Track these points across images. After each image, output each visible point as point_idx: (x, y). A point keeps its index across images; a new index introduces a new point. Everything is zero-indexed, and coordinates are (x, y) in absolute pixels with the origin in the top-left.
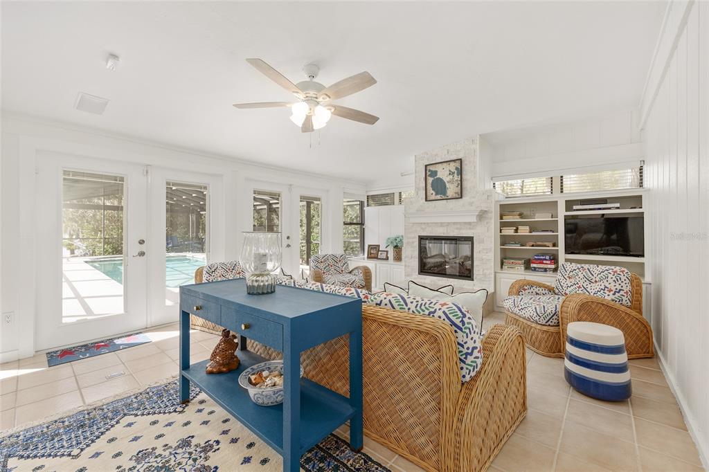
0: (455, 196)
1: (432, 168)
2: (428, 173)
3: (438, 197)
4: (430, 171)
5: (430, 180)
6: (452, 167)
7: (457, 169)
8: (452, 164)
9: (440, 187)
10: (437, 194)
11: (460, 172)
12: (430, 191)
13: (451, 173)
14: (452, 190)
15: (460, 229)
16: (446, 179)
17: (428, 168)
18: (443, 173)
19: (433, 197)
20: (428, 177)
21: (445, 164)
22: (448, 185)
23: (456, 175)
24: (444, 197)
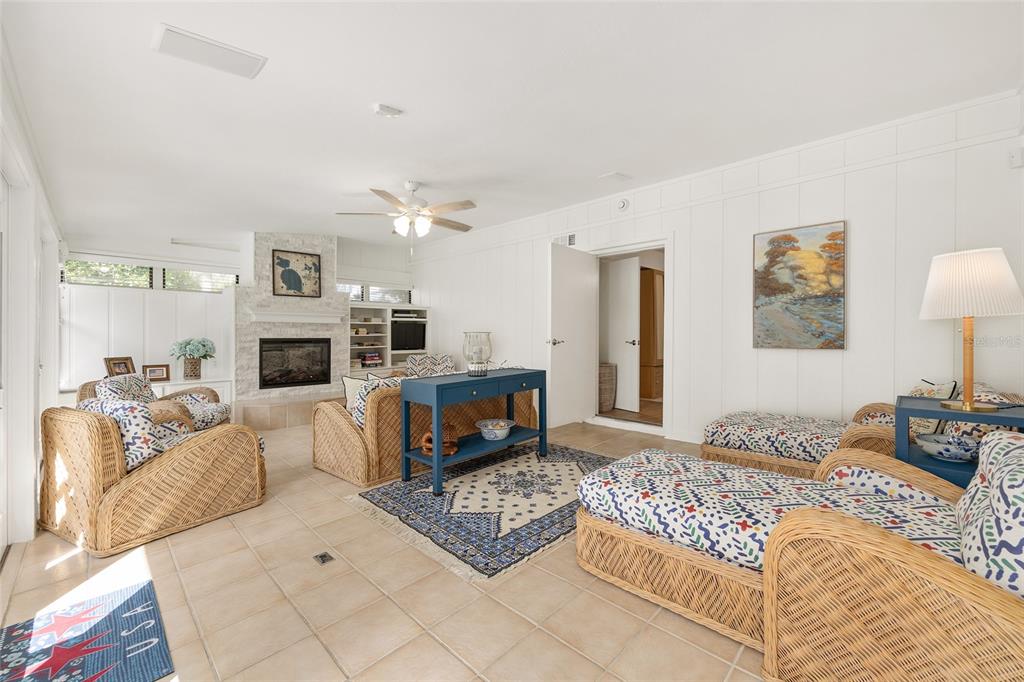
0: (312, 294)
1: (284, 256)
2: (277, 261)
3: (291, 292)
4: (278, 258)
5: (279, 270)
6: (309, 261)
7: (314, 264)
8: (309, 258)
9: (293, 281)
10: (289, 288)
11: (318, 269)
12: (280, 283)
13: (307, 268)
14: (308, 287)
15: (316, 330)
16: (302, 273)
17: (277, 254)
18: (297, 265)
19: (284, 291)
20: (276, 266)
21: (300, 256)
22: (303, 281)
23: (313, 270)
24: (298, 293)
